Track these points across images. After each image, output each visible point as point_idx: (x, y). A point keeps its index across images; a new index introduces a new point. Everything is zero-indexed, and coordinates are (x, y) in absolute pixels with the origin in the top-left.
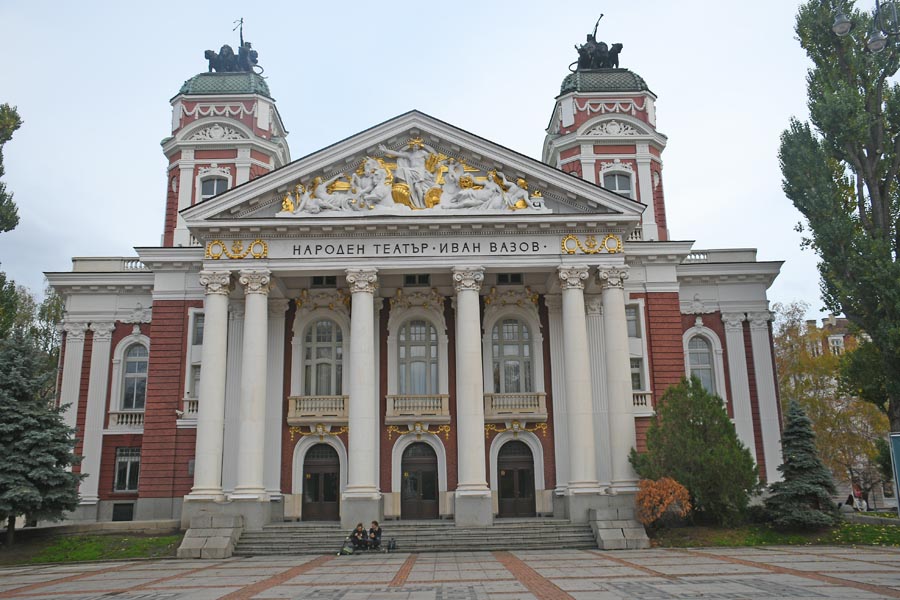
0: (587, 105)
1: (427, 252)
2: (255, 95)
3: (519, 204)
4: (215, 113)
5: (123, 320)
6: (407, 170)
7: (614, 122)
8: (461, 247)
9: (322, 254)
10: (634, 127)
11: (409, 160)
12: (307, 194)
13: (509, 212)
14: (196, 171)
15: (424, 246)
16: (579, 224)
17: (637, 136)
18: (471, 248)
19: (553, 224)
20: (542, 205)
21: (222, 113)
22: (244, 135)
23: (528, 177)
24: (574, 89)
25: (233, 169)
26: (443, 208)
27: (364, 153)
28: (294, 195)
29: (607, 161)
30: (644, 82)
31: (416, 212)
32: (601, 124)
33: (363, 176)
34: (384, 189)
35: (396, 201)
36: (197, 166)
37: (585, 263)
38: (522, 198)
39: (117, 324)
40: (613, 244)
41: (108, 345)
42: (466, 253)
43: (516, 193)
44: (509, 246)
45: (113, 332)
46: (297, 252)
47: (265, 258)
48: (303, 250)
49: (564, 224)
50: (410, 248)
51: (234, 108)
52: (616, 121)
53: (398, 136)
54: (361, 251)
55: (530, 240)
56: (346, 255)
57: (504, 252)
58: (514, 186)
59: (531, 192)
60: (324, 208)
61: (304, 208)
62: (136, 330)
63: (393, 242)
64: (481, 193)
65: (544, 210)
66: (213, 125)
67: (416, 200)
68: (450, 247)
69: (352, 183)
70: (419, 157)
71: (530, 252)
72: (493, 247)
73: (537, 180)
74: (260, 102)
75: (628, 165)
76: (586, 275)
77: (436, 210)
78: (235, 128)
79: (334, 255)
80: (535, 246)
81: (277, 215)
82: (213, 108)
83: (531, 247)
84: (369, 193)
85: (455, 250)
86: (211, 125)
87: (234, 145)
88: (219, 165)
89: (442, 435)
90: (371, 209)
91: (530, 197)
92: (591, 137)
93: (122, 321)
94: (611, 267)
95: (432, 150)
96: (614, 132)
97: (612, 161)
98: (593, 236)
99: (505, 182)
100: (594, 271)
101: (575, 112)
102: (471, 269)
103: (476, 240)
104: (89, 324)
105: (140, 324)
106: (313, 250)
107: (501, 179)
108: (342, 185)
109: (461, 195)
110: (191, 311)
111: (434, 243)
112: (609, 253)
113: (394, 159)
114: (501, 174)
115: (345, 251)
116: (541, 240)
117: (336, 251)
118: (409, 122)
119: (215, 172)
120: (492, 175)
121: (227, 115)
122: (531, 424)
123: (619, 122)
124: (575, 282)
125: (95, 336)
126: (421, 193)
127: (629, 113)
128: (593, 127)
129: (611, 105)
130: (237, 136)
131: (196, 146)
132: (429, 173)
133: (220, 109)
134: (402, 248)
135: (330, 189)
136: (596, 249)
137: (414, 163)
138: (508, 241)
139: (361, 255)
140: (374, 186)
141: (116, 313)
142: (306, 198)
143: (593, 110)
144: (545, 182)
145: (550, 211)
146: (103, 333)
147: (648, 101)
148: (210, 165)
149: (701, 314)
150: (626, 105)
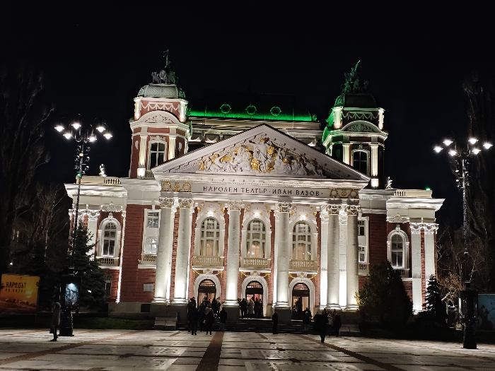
0: (348, 114)
1: (266, 193)
2: (179, 100)
4: (158, 108)
6: (259, 153)
7: (360, 126)
8: (282, 192)
9: (217, 191)
11: (259, 148)
13: (306, 177)
14: (149, 139)
15: (265, 190)
17: (372, 133)
18: (287, 192)
19: (327, 183)
20: (322, 173)
21: (161, 108)
22: (173, 121)
24: (342, 105)
25: (167, 140)
26: (275, 173)
27: (240, 143)
28: (205, 162)
29: (356, 145)
31: (262, 174)
32: (354, 125)
33: (238, 155)
34: (247, 162)
35: (252, 168)
36: (149, 136)
39: (101, 212)
40: (354, 194)
41: (96, 223)
42: (284, 194)
43: (310, 167)
44: (305, 192)
45: (99, 216)
46: (205, 190)
47: (190, 192)
48: (208, 189)
49: (332, 184)
50: (258, 191)
51: (168, 107)
53: (255, 136)
55: (315, 190)
56: (228, 192)
57: (302, 195)
58: (309, 164)
59: (317, 167)
60: (219, 170)
61: (209, 169)
62: (111, 215)
63: (250, 187)
64: (293, 166)
65: (323, 176)
67: (262, 168)
68: (277, 191)
69: (232, 158)
70: (264, 147)
71: (315, 196)
72: (297, 192)
73: (320, 162)
74: (181, 104)
75: (366, 147)
77: (271, 173)
78: (168, 117)
79: (223, 192)
80: (317, 193)
81: (197, 172)
82: (157, 106)
83: (315, 193)
84: (240, 163)
85: (279, 193)
86: (157, 115)
88: (160, 136)
90: (241, 171)
91: (316, 169)
93: (103, 211)
94: (353, 205)
96: (360, 130)
97: (358, 145)
99: (305, 162)
101: (341, 118)
102: (287, 203)
103: (290, 189)
105: (112, 212)
106: (213, 189)
107: (303, 159)
108: (227, 158)
109: (284, 167)
110: (146, 211)
111: (270, 189)
112: (352, 198)
115: (228, 190)
116: (320, 190)
118: (260, 130)
119: (158, 140)
121: (164, 110)
122: (310, 275)
125: (89, 218)
126: (264, 164)
127: (369, 120)
128: (350, 127)
130: (170, 121)
132: (269, 155)
133: (161, 106)
134: (255, 191)
135: (222, 160)
136: (346, 196)
137: (262, 149)
139: (235, 192)
140: (243, 160)
142: (210, 164)
143: (351, 117)
144: (324, 163)
145: (325, 177)
147: (380, 114)
148: (155, 136)
149: (399, 223)
150: (367, 115)
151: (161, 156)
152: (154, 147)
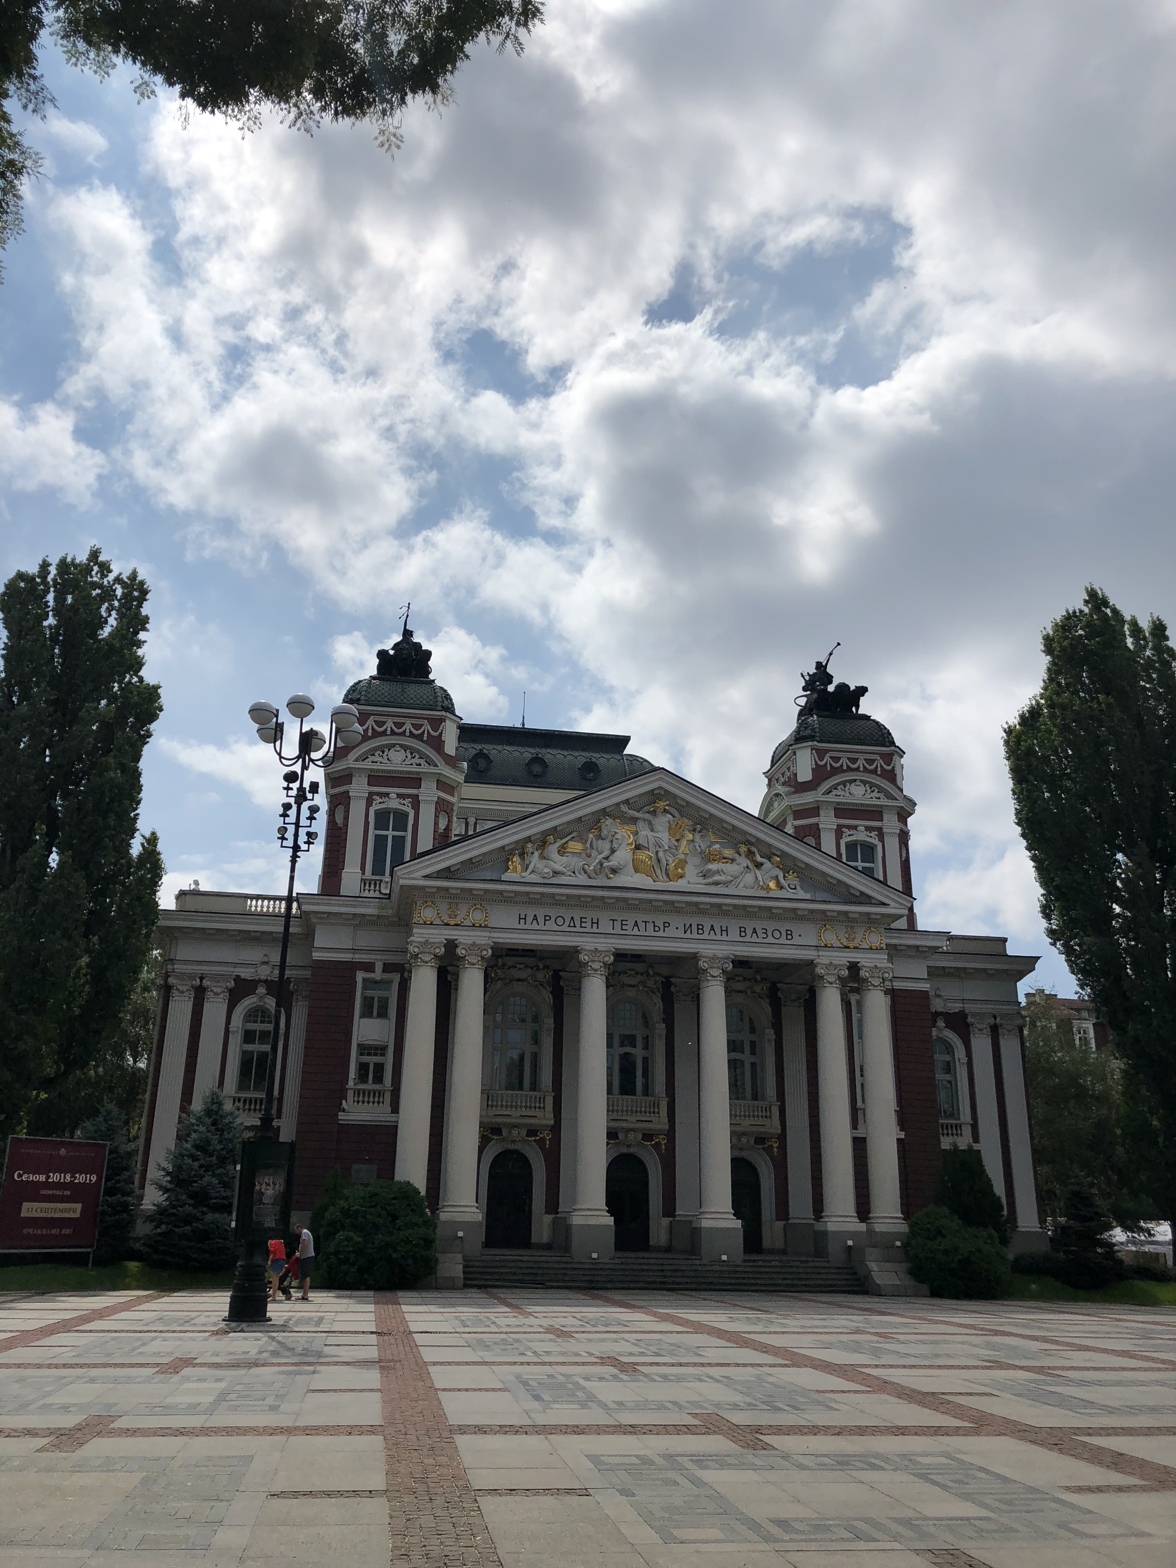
0: (827, 758)
1: (670, 932)
2: (444, 713)
3: (772, 885)
4: (392, 730)
5: (246, 973)
6: (650, 834)
7: (858, 783)
8: (707, 929)
9: (550, 925)
10: (881, 790)
11: (650, 823)
12: (536, 854)
13: (763, 894)
14: (369, 802)
15: (666, 925)
16: (840, 913)
17: (884, 801)
18: (718, 931)
19: (812, 911)
20: (798, 887)
21: (401, 730)
22: (430, 762)
23: (784, 855)
24: (811, 738)
25: (416, 803)
26: (689, 882)
27: (604, 812)
28: (522, 855)
29: (849, 827)
30: (890, 734)
31: (660, 886)
32: (844, 783)
33: (600, 837)
34: (623, 855)
35: (637, 871)
36: (371, 794)
37: (843, 958)
38: (776, 878)
39: (237, 979)
40: (876, 939)
41: (225, 1007)
42: (712, 936)
43: (770, 871)
44: (759, 932)
45: (231, 991)
46: (522, 921)
47: (486, 926)
48: (530, 919)
49: (824, 912)
50: (650, 926)
51: (417, 727)
52: (861, 781)
53: (640, 796)
54: (595, 925)
55: (784, 926)
56: (578, 929)
57: (754, 939)
58: (767, 865)
59: (786, 872)
60: (556, 873)
61: (533, 871)
62: (261, 990)
63: (631, 918)
64: (731, 868)
65: (801, 894)
66: (394, 745)
67: (658, 872)
68: (694, 927)
69: (588, 845)
70: (662, 822)
71: (783, 941)
72: (742, 931)
73: (794, 859)
74: (447, 721)
75: (873, 834)
76: (846, 973)
77: (680, 885)
78: (419, 752)
79: (565, 928)
80: (789, 934)
81: (504, 877)
82: (389, 724)
83: (784, 934)
84: (607, 858)
85: (701, 931)
86: (391, 746)
87: (419, 773)
88: (399, 796)
89: (657, 1146)
90: (610, 878)
91: (784, 877)
92: (831, 798)
93: (243, 976)
94: (872, 965)
95: (676, 814)
96: (858, 794)
97: (855, 828)
98: (852, 927)
99: (759, 859)
100: (854, 967)
101: (814, 766)
102: (720, 955)
103: (725, 922)
104: (201, 979)
105: (266, 981)
106: (541, 919)
107: (754, 853)
108: (575, 846)
109: (710, 870)
110: (360, 976)
111: (677, 922)
112: (871, 949)
113: (634, 820)
114: (753, 849)
115: (578, 923)
116: (797, 928)
117: (567, 923)
118: (654, 781)
119: (393, 803)
120: (743, 849)
121: (408, 734)
122: (760, 1140)
123: (864, 783)
124: (832, 979)
125: (209, 994)
126: (664, 862)
127: (874, 772)
128: (835, 787)
129: (854, 761)
130: (422, 761)
131: (371, 770)
132: (673, 840)
133: (399, 725)
134: (642, 926)
135: (562, 851)
136: (856, 943)
137: (657, 827)
138: (759, 925)
139: (595, 930)
140: (613, 851)
141: (235, 965)
142: (535, 860)
143: (833, 764)
144: (803, 862)
145: (808, 896)
146: (219, 990)
147: (896, 757)
148: (387, 795)
149: (942, 1014)
150: (871, 762)
151: (399, 842)
152: (382, 819)
